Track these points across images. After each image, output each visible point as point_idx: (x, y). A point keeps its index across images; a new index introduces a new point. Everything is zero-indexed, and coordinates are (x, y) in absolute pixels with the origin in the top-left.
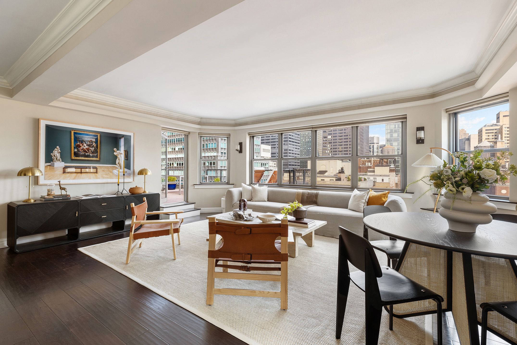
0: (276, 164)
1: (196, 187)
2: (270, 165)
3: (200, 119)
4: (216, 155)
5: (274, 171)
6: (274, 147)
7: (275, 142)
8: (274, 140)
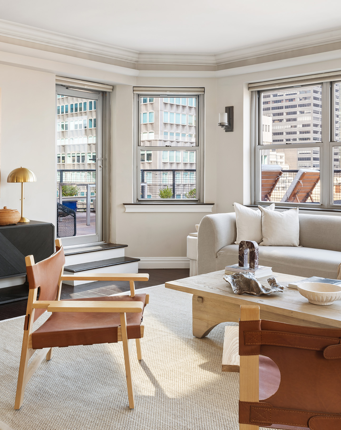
0: (284, 158)
1: (129, 209)
2: (271, 160)
3: (137, 56)
4: (154, 139)
5: (301, 174)
6: (278, 120)
7: (281, 108)
8: (279, 105)
